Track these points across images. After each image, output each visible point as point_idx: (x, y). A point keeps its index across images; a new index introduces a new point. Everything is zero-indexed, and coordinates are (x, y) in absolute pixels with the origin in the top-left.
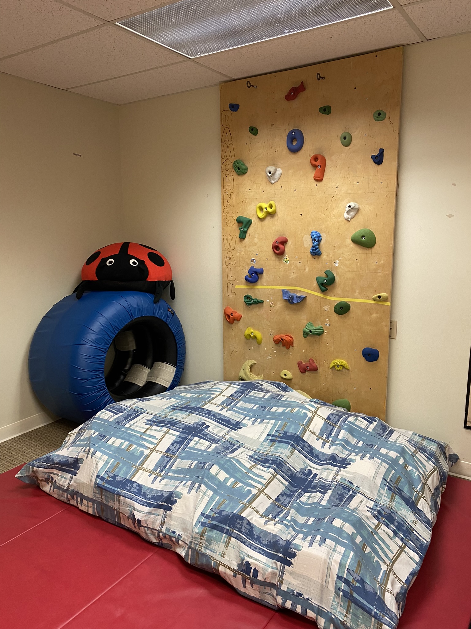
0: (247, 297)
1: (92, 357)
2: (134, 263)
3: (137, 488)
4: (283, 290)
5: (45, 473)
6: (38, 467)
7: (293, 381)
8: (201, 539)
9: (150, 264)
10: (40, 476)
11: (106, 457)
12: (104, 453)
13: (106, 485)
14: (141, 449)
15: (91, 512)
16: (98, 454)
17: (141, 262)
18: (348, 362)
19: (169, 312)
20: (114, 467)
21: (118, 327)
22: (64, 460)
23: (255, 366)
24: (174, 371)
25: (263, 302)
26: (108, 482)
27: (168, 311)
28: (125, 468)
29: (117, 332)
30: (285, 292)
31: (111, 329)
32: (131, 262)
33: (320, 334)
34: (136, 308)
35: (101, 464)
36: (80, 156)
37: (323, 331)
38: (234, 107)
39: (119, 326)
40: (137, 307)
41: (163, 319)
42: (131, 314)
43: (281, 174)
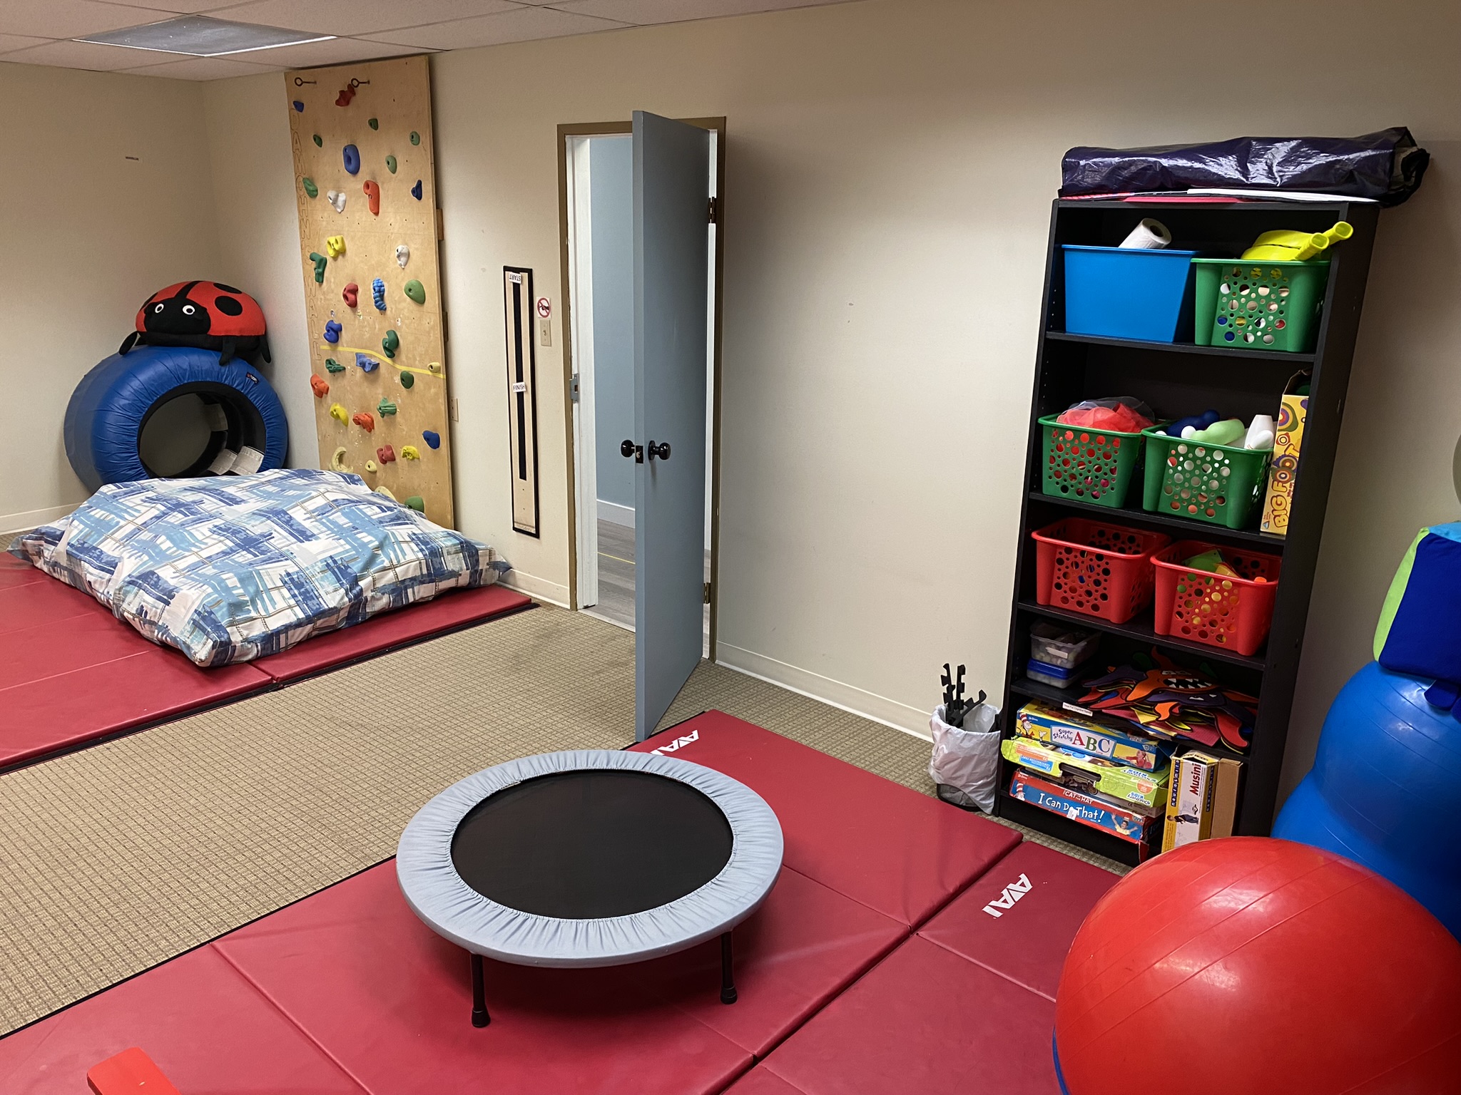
0: (329, 362)
1: (119, 427)
2: (189, 310)
3: (99, 553)
4: (357, 354)
5: (35, 546)
6: (27, 539)
7: (378, 474)
8: (119, 594)
9: (214, 313)
10: (30, 549)
11: (82, 526)
12: (81, 522)
13: (74, 551)
14: (118, 519)
15: (67, 582)
16: (76, 523)
17: (201, 310)
18: (418, 448)
19: (247, 379)
20: (87, 535)
21: (157, 392)
22: (52, 531)
23: (346, 456)
24: (262, 459)
25: (344, 369)
26: (77, 549)
27: (247, 376)
28: (96, 536)
29: (155, 398)
30: (359, 356)
31: (147, 395)
32: (185, 310)
33: (394, 413)
34: (186, 369)
35: (75, 532)
36: (137, 159)
37: (396, 410)
38: (299, 106)
39: (157, 390)
40: (189, 369)
41: (237, 386)
42: (179, 378)
43: (345, 201)
